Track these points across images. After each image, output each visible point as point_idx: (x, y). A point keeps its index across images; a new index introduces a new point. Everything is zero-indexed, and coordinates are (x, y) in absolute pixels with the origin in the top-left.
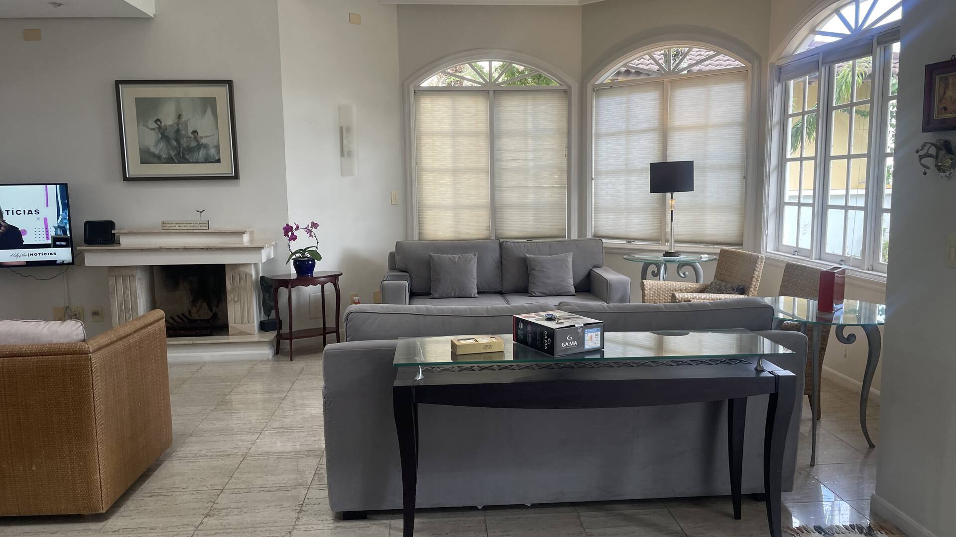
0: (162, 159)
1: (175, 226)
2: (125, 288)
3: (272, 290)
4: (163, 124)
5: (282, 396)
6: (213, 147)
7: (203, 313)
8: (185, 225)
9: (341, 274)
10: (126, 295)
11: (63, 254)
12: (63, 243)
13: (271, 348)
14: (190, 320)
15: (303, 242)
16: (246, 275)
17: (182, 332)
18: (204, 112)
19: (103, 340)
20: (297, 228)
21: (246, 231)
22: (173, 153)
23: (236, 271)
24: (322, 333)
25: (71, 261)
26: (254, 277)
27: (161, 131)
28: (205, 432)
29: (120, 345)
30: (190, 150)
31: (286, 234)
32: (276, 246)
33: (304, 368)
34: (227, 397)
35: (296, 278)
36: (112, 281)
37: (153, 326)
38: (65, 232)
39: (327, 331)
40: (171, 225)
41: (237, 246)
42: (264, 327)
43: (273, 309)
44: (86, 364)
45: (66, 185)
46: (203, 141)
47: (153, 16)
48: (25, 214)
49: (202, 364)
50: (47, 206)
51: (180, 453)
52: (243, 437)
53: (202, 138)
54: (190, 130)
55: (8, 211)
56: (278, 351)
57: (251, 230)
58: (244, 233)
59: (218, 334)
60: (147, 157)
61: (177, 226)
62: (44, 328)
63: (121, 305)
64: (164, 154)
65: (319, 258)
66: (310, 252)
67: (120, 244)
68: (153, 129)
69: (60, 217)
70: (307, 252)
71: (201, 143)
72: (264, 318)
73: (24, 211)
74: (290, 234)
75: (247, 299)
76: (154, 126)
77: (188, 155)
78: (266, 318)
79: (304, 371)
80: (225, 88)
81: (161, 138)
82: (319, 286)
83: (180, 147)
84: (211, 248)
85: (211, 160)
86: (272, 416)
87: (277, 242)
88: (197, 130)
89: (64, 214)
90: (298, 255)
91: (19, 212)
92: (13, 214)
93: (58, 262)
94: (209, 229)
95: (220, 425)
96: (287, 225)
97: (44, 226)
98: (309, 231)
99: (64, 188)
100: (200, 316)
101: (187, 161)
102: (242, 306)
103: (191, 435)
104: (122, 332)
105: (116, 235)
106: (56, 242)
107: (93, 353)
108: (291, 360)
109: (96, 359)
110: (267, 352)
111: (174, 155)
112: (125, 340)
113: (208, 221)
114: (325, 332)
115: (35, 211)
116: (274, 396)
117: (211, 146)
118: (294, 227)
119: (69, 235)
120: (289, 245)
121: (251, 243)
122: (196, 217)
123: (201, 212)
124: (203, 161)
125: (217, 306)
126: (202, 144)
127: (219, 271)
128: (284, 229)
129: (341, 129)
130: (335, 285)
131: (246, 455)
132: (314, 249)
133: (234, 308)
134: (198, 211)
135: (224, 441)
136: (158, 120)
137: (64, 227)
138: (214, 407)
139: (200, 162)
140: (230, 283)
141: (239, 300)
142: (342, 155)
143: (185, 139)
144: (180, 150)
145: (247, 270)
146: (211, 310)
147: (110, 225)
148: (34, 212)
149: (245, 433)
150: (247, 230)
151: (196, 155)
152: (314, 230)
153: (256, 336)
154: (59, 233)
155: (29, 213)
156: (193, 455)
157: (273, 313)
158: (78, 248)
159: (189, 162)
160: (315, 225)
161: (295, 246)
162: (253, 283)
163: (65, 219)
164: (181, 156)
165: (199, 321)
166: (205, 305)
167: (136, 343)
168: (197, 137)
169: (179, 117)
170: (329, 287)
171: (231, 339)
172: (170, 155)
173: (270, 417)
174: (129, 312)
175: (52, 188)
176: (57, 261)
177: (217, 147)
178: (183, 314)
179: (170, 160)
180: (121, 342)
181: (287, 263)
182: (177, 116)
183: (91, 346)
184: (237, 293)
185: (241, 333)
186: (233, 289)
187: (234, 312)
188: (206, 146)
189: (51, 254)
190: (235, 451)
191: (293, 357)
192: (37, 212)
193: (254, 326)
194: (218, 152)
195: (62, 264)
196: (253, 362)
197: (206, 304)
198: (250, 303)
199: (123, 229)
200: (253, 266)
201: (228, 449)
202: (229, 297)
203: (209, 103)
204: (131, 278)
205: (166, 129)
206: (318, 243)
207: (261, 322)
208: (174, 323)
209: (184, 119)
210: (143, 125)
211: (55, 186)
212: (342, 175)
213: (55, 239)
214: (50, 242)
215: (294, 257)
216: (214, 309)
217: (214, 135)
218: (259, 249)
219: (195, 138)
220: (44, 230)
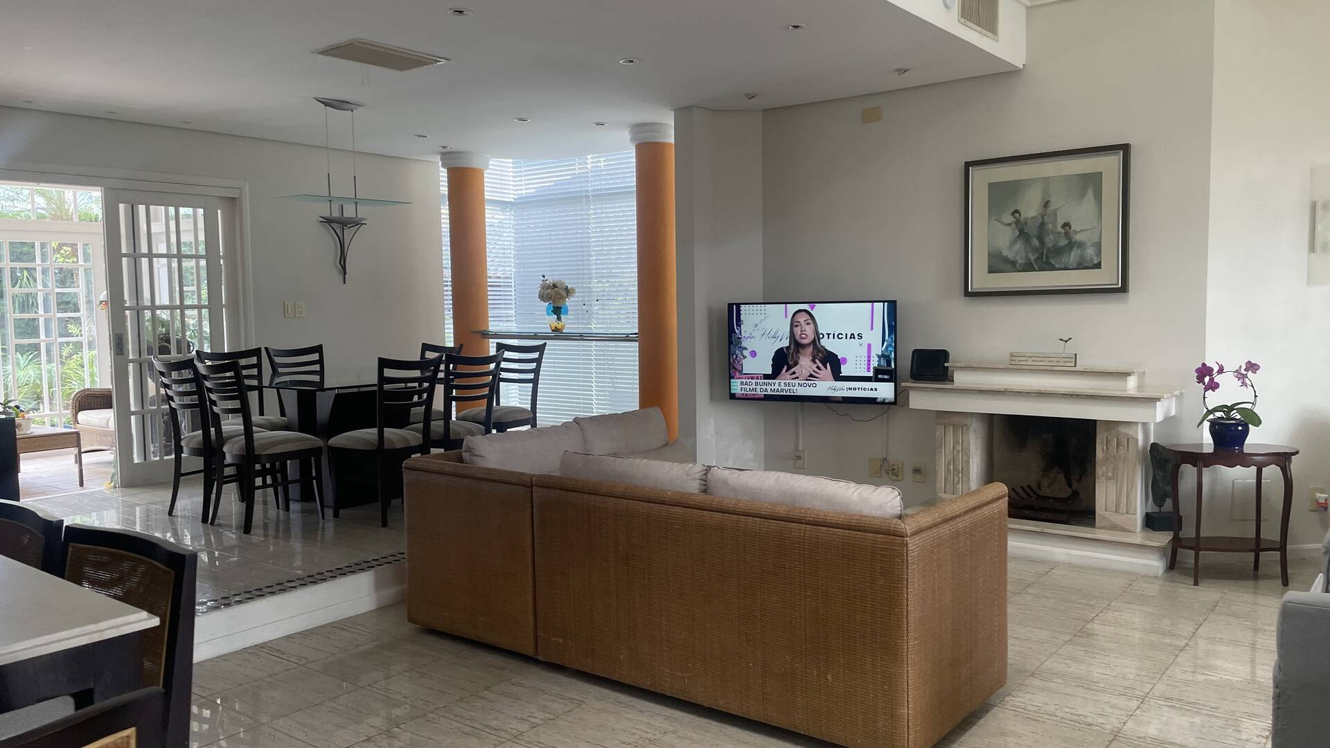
0: (1018, 265)
1: (1027, 360)
2: (956, 442)
3: (1170, 467)
4: (1023, 216)
5: (1178, 643)
6: (1092, 246)
7: (1057, 487)
8: (1041, 359)
9: (1297, 453)
10: (955, 452)
11: (885, 391)
12: (886, 377)
13: (1161, 558)
14: (1039, 497)
15: (1229, 393)
16: (1128, 439)
17: (1027, 512)
18: (1083, 195)
19: (925, 519)
20: (1221, 371)
21: (1133, 372)
22: (1034, 255)
23: (1113, 431)
24: (1254, 547)
25: (893, 400)
26: (1140, 443)
27: (1019, 226)
28: (1054, 674)
29: (945, 530)
30: (1058, 251)
31: (1200, 379)
32: (1180, 398)
33: (1217, 603)
34: (1089, 626)
35: (1212, 452)
36: (940, 431)
37: (990, 506)
38: (889, 363)
39: (1262, 547)
40: (1023, 359)
41: (1118, 394)
42: (1151, 522)
43: (1169, 497)
44: (901, 552)
45: (895, 302)
46: (1078, 237)
47: (1022, 68)
48: (846, 338)
49: (1054, 565)
50: (872, 329)
51: (1017, 699)
52: (1113, 700)
53: (1076, 233)
54: (1060, 222)
55: (829, 334)
56: (1173, 565)
57: (1141, 370)
58: (1129, 374)
59: (1078, 523)
60: (998, 264)
61: (1030, 360)
62: (854, 493)
63: (949, 464)
64: (1021, 259)
65: (1257, 422)
66: (1241, 411)
67: (953, 381)
68: (1009, 225)
69: (886, 343)
70: (1235, 411)
71: (1073, 240)
72: (1152, 508)
73: (846, 334)
74: (1207, 379)
75: (1128, 477)
76: (1010, 219)
77: (1054, 257)
78: (1157, 509)
79: (1217, 608)
80: (1117, 157)
81: (1018, 236)
82: (1254, 469)
83: (1043, 248)
84: (1078, 395)
85: (1086, 265)
86: (1162, 675)
87: (1183, 391)
88: (1071, 223)
89: (890, 339)
90: (1219, 414)
91: (840, 336)
92: (834, 338)
93: (878, 400)
94: (1075, 366)
95: (1077, 669)
96: (1204, 365)
97: (866, 354)
98: (1241, 376)
99: (892, 306)
100: (1052, 491)
101: (1052, 268)
102: (1118, 487)
103: (1033, 675)
104: (949, 510)
105: (950, 369)
106: (880, 374)
107: (910, 536)
108: (1196, 584)
109: (914, 546)
110: (1155, 564)
111: (1035, 260)
112: (952, 523)
113: (1076, 354)
114: (1258, 546)
115: (858, 335)
116: (1165, 641)
117: (1089, 243)
118: (1216, 369)
119: (893, 366)
120: (1204, 398)
121: (1138, 391)
122: (1058, 348)
123: (1066, 341)
124: (1075, 266)
125: (1079, 481)
126: (1075, 242)
127: (1086, 430)
128: (1198, 370)
129: (1314, 206)
130: (1285, 470)
131: (1119, 732)
132: (1249, 406)
133: (1106, 489)
134: (1061, 340)
135: (1083, 698)
136: (1016, 211)
137: (888, 356)
138: (1068, 638)
139: (1071, 268)
140: (1103, 449)
141: (1114, 477)
142: (1312, 248)
143: (1051, 236)
144: (1043, 252)
145: (1129, 431)
146: (1070, 485)
147: (943, 355)
148: (856, 337)
149: (1117, 693)
150: (1135, 370)
151: (1064, 259)
152: (1250, 374)
153: (1138, 535)
154: (882, 364)
155: (851, 338)
156: (1036, 709)
157: (1169, 502)
158: (903, 384)
159: (1053, 268)
160: (1252, 367)
161: (1214, 399)
162: (1138, 452)
163: (890, 346)
164: (1044, 260)
165: (1051, 500)
166: (1061, 477)
167: (966, 528)
168: (1069, 232)
169: (1046, 204)
170: (1272, 473)
171: (1099, 534)
172: (1029, 260)
173: (1158, 676)
174: (957, 475)
175: (879, 307)
176: (877, 398)
177: (1098, 246)
178: (1029, 486)
179: (1028, 267)
180: (946, 526)
181: (1198, 426)
182: (1044, 204)
183: (908, 527)
184: (1112, 466)
185: (1114, 527)
186: (1107, 459)
187: (1104, 495)
188: (1081, 245)
189: (872, 389)
190: (1101, 720)
191: (1199, 581)
192: (860, 336)
193: (1136, 520)
194: (1099, 253)
195: (883, 403)
196: (1132, 576)
197: (1063, 475)
198: (1133, 482)
199: (959, 362)
200: (1140, 426)
201: (1089, 714)
202: (1099, 471)
203: (1093, 181)
204: (964, 428)
205: (1026, 224)
206: (1256, 396)
207: (1146, 513)
208: (1017, 498)
209: (1052, 207)
210: (996, 220)
211: (882, 303)
212: (1309, 282)
213: (877, 371)
214: (871, 374)
215: (1211, 417)
216: (1075, 485)
217: (1094, 228)
218: (1152, 400)
219: (1067, 234)
220: (866, 359)
